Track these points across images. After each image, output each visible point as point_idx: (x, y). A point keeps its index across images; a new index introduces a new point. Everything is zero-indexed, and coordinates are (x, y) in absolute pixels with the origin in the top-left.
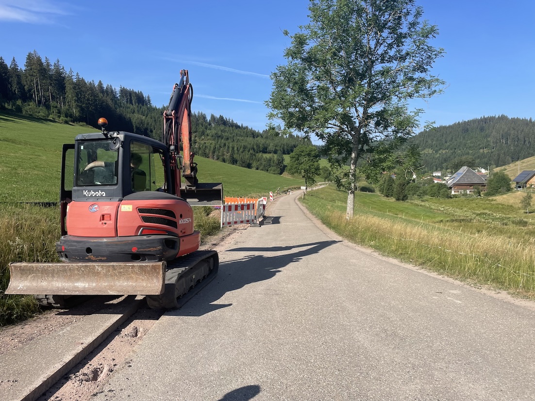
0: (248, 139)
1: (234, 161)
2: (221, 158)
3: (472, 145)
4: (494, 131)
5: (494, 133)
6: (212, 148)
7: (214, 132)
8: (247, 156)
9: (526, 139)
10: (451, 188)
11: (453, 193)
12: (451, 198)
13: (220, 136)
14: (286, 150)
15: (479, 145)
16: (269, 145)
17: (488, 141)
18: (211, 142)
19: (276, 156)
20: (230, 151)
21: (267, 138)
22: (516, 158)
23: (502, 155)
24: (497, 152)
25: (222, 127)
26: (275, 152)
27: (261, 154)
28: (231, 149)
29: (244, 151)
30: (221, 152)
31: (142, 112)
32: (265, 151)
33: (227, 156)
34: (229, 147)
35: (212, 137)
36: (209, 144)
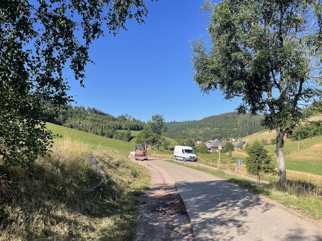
0: (110, 122)
1: (103, 134)
5: (240, 120)
6: (90, 127)
8: (110, 131)
9: (255, 123)
13: (94, 120)
17: (237, 124)
18: (89, 123)
19: (126, 131)
20: (101, 129)
24: (241, 130)
25: (95, 115)
26: (126, 129)
27: (118, 130)
29: (108, 128)
30: (95, 129)
32: (120, 128)
33: (99, 131)
34: (100, 126)
35: (90, 120)
36: (88, 124)
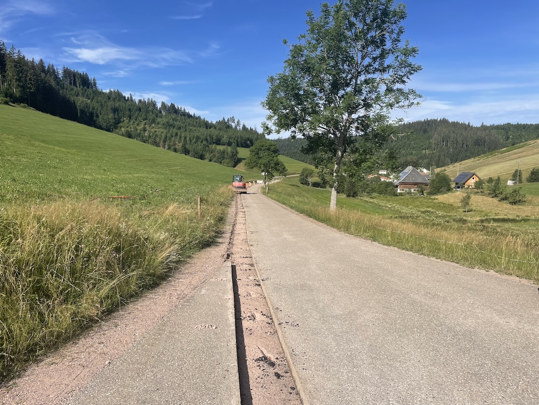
0: (201, 130)
1: (186, 152)
2: (172, 148)
3: (416, 146)
4: (436, 133)
5: (436, 135)
6: (163, 137)
7: (165, 120)
8: (200, 147)
9: (465, 142)
10: (397, 186)
11: (399, 191)
12: (397, 196)
13: (171, 125)
14: (239, 143)
15: (422, 146)
16: (223, 137)
17: (430, 143)
18: (162, 130)
19: (229, 149)
20: (182, 141)
21: (220, 129)
22: (455, 159)
23: (442, 157)
24: (438, 153)
25: (174, 116)
26: (229, 144)
27: (214, 146)
28: (183, 139)
29: (196, 141)
30: (172, 142)
31: (88, 95)
32: (218, 142)
33: (179, 146)
34: (180, 137)
35: (163, 125)
36: (160, 133)
